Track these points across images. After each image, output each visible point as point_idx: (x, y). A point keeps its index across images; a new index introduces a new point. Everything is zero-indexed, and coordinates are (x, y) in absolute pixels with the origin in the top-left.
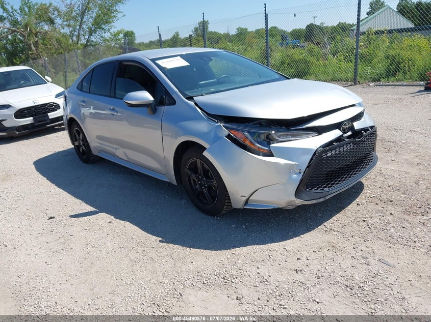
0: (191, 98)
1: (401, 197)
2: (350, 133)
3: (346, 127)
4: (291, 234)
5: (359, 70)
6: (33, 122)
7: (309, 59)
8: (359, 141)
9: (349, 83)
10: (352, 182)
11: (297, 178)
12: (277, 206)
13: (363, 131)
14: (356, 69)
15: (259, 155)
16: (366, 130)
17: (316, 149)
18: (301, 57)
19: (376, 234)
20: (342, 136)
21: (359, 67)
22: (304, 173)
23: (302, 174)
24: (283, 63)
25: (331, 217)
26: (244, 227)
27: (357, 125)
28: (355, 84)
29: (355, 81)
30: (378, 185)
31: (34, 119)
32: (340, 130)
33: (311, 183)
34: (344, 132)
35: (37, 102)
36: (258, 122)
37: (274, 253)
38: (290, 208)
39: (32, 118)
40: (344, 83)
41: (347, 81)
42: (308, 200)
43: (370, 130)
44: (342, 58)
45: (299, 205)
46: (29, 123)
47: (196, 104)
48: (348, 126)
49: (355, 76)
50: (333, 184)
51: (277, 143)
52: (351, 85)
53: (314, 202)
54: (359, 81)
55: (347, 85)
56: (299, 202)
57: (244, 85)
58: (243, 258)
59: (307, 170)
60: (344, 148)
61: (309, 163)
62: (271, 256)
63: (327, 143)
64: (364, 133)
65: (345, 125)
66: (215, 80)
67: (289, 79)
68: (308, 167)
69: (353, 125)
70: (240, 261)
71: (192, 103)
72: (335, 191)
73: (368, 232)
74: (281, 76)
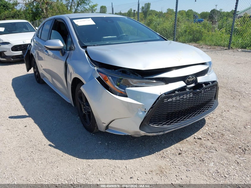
0: (84, 47)
1: (229, 136)
2: (193, 85)
3: (190, 80)
4: (136, 155)
5: (233, 40)
6: (22, 54)
7: (203, 30)
8: (199, 92)
9: (225, 48)
10: (189, 122)
11: (142, 115)
12: (127, 134)
13: (203, 85)
14: (230, 39)
15: (116, 95)
16: (206, 83)
17: (160, 95)
18: (197, 28)
19: (198, 165)
20: (186, 86)
21: (233, 37)
22: (148, 112)
23: (147, 112)
24: (185, 31)
25: (171, 145)
26: (106, 144)
27: (200, 79)
28: (229, 49)
29: (229, 47)
30: (215, 124)
31: (23, 52)
32: (185, 82)
33: (153, 120)
34: (188, 83)
35: (25, 42)
36: (121, 69)
37: (117, 169)
38: (137, 136)
39: (21, 52)
40: (222, 48)
41: (224, 47)
42: (149, 133)
43: (211, 84)
44: (224, 31)
45: (142, 135)
46: (20, 54)
47: (86, 52)
48: (192, 79)
49: (230, 44)
50: (178, 120)
51: (132, 87)
52: (226, 49)
53: (155, 134)
54: (231, 47)
55: (223, 49)
56: (143, 133)
57: (130, 41)
58: (93, 170)
59: (150, 110)
60: (190, 95)
61: (153, 105)
62: (113, 172)
63: (171, 91)
64: (205, 86)
65: (189, 79)
66: (116, 36)
67: (166, 40)
68: (151, 108)
69: (196, 80)
70: (90, 172)
71: (84, 50)
72: (173, 127)
73: (193, 163)
74: (162, 38)
